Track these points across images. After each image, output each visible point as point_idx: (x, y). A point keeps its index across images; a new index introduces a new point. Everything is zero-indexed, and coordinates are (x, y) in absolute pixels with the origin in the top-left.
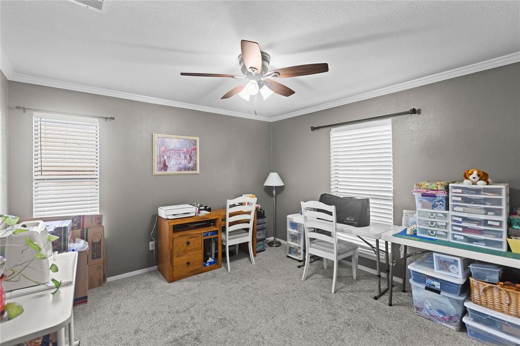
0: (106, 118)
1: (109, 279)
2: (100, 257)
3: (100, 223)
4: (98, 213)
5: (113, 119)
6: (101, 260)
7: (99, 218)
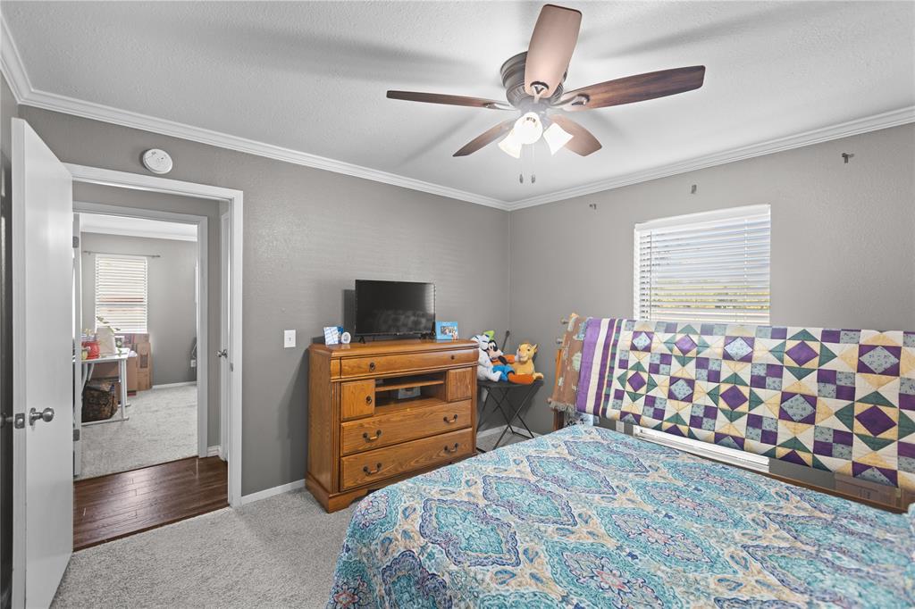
0: (154, 256)
1: (154, 387)
2: (146, 367)
3: (147, 341)
4: (146, 332)
5: (159, 256)
6: (147, 369)
7: (146, 337)
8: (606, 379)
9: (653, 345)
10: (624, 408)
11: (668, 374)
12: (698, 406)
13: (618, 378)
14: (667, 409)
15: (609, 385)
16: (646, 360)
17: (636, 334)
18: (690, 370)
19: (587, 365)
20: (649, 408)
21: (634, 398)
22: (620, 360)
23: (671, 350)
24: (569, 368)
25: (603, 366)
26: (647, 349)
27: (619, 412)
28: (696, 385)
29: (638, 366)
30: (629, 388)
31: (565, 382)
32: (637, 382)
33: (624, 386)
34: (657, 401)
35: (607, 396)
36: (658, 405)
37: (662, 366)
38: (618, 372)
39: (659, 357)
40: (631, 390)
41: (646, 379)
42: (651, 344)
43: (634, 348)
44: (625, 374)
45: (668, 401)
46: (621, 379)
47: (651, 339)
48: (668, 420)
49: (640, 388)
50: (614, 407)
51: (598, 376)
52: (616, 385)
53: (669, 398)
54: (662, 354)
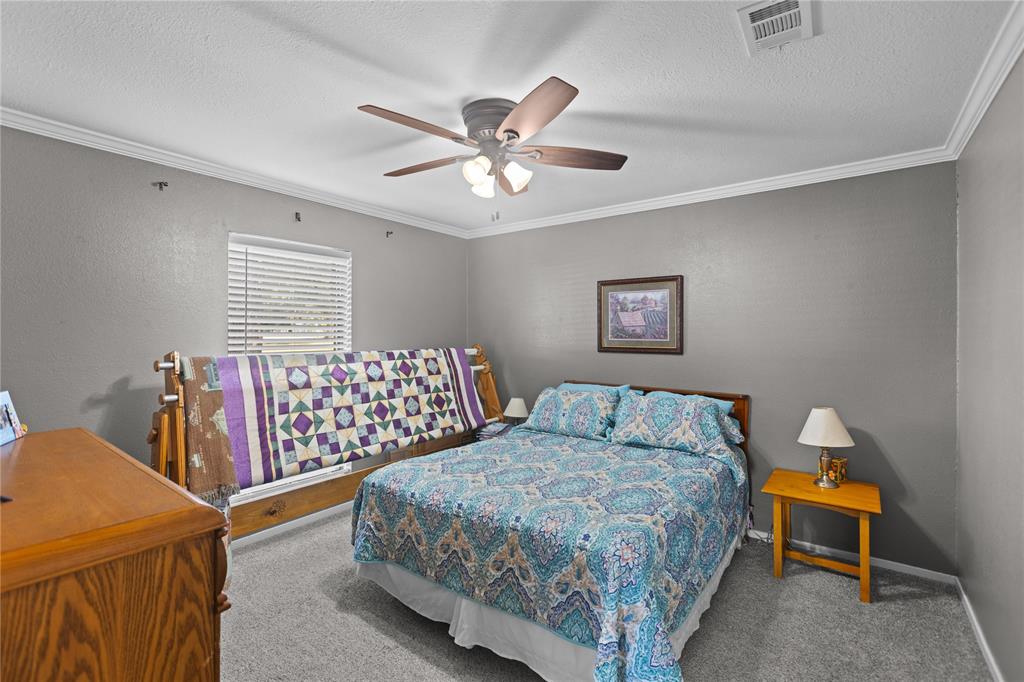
8: (268, 433)
9: (312, 380)
10: (301, 458)
11: (331, 406)
12: (361, 427)
13: (281, 427)
14: (340, 441)
15: (274, 438)
16: (308, 397)
17: (289, 371)
18: (348, 398)
19: (240, 424)
20: (324, 446)
21: (306, 442)
22: (280, 404)
23: (330, 382)
24: (209, 436)
25: (261, 417)
26: (308, 385)
27: (296, 464)
28: (355, 410)
29: (301, 406)
30: (296, 434)
31: (206, 458)
32: (303, 424)
33: (290, 434)
34: (329, 436)
35: (276, 452)
36: (332, 440)
37: (324, 400)
38: (280, 419)
39: (320, 391)
40: (300, 435)
41: (312, 418)
42: (309, 378)
43: (293, 387)
44: (288, 420)
45: (338, 432)
46: (285, 427)
47: (307, 374)
48: (345, 450)
49: (308, 428)
50: (288, 462)
51: (257, 433)
52: (282, 435)
53: (338, 429)
54: (323, 388)
